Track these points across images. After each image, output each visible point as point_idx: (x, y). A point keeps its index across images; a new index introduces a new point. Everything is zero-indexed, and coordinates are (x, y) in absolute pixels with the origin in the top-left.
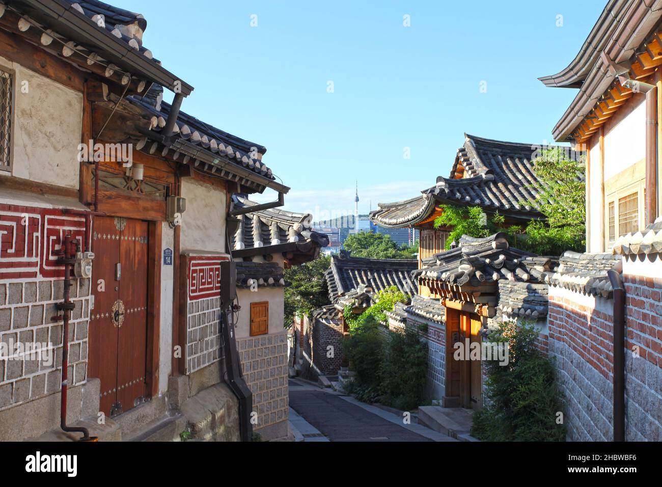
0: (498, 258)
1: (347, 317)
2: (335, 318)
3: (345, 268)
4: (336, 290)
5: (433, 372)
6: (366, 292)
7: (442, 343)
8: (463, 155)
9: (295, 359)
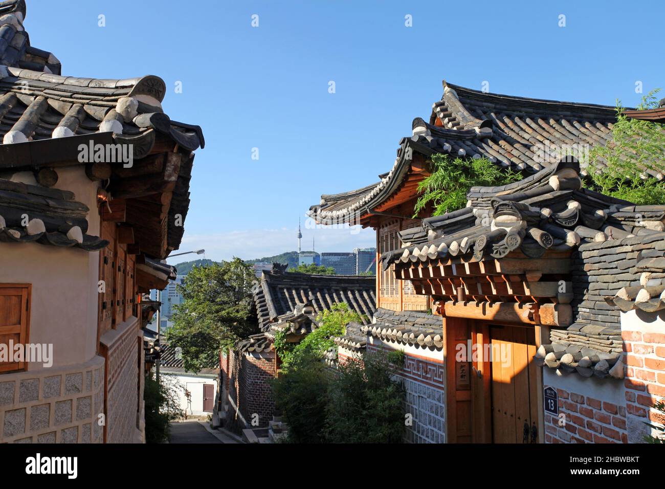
0: (567, 207)
1: (280, 348)
2: (266, 351)
3: (280, 286)
4: (268, 314)
5: (416, 433)
6: (306, 312)
7: (432, 382)
8: (442, 110)
9: (220, 404)
